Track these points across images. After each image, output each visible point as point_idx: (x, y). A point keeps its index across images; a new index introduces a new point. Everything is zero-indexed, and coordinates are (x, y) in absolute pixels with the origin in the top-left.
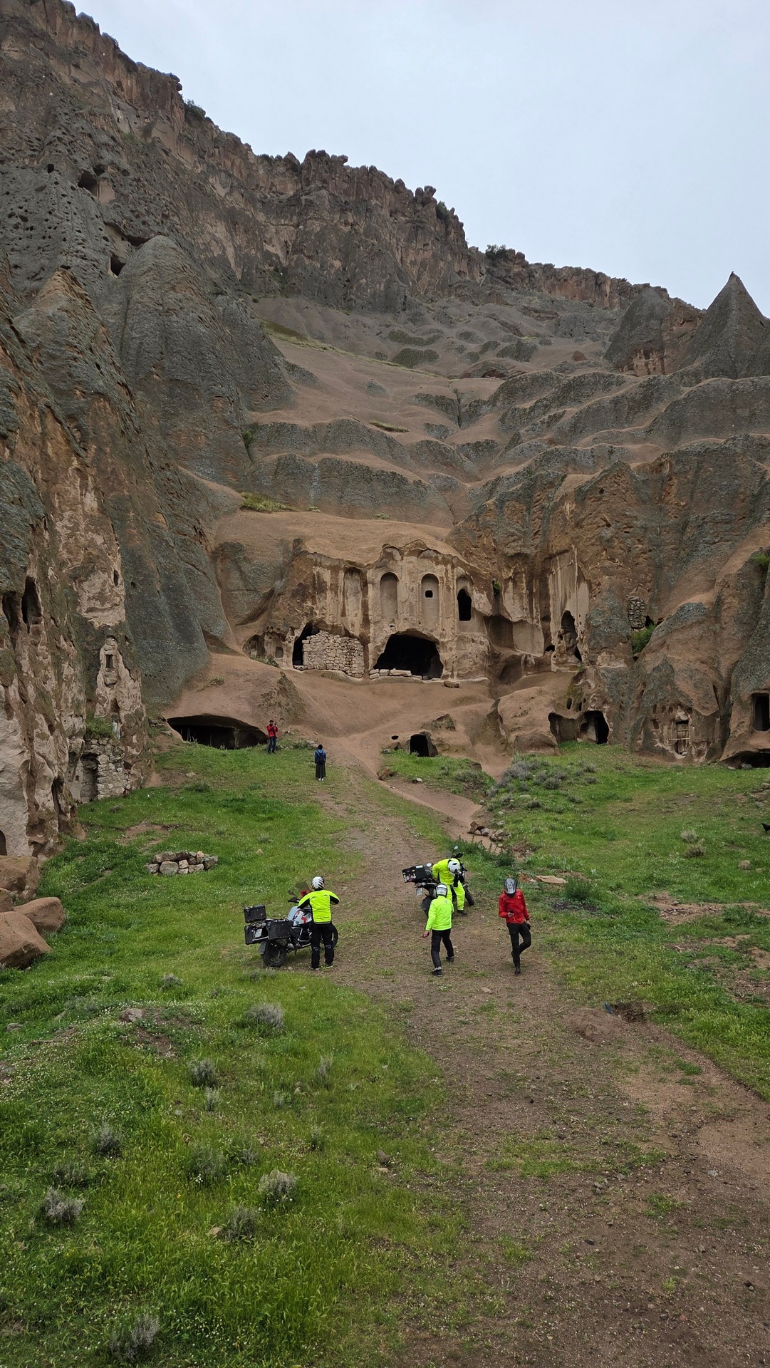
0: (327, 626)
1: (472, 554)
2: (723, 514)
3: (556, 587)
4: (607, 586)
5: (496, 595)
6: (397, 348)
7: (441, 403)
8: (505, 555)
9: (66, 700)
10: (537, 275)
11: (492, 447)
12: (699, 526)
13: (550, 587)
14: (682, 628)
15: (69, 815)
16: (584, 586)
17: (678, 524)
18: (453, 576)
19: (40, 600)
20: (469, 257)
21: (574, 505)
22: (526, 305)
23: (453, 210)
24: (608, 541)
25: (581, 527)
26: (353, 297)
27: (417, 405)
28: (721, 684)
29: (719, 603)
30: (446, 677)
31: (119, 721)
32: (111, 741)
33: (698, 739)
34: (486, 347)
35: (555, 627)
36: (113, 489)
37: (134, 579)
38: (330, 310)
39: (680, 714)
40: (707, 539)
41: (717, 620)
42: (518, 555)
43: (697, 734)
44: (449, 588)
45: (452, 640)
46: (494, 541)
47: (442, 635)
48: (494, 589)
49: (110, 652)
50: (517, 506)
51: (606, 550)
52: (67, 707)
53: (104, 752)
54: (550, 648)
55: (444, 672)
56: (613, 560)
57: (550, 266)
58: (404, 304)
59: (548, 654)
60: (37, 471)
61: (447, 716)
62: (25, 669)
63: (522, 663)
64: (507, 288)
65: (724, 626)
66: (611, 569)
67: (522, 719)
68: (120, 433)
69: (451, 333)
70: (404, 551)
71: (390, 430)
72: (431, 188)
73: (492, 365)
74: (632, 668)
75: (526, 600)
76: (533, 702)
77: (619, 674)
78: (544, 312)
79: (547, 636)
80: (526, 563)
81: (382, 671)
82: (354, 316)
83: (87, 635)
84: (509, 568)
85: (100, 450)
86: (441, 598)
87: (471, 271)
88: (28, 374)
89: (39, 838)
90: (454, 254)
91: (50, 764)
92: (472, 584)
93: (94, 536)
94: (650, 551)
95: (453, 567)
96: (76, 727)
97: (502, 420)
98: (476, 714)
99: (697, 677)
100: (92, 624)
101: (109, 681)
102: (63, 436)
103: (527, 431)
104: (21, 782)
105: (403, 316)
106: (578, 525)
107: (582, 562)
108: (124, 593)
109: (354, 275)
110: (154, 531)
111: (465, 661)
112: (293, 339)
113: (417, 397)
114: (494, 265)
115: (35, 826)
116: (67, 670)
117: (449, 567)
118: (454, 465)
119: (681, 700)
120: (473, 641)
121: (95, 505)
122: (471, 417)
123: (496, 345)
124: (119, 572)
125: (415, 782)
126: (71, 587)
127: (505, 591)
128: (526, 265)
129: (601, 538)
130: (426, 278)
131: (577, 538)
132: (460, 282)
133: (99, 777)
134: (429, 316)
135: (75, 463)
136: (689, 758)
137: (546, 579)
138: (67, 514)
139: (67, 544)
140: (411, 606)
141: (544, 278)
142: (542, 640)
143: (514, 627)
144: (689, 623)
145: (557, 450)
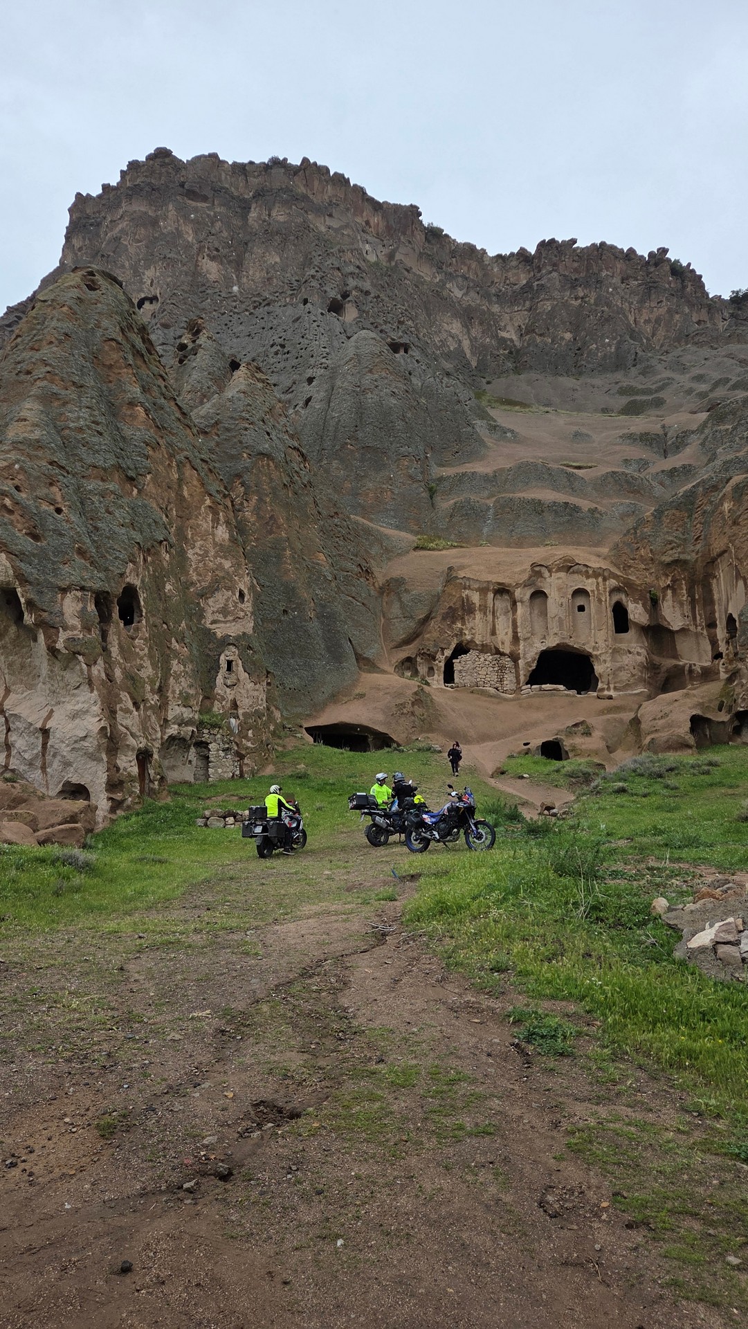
0: (477, 645)
1: (630, 567)
3: (719, 592)
5: (654, 604)
6: (624, 400)
7: (645, 439)
8: (661, 563)
9: (174, 692)
11: (689, 471)
13: (716, 592)
15: (156, 783)
16: (741, 583)
18: (605, 588)
19: (142, 603)
20: (709, 305)
21: (732, 503)
23: (689, 265)
25: (738, 524)
26: (583, 362)
27: (621, 444)
30: (603, 690)
31: (237, 717)
32: (221, 731)
34: (716, 385)
35: (721, 633)
37: (286, 607)
38: (560, 379)
42: (676, 562)
44: (600, 601)
45: (606, 652)
46: (651, 550)
47: (594, 648)
48: (651, 599)
49: (230, 658)
50: (678, 514)
52: (174, 697)
53: (215, 741)
54: (718, 656)
55: (600, 685)
58: (635, 360)
59: (716, 662)
60: (171, 509)
61: (582, 723)
62: (114, 655)
63: (686, 673)
67: (660, 722)
68: (282, 485)
69: (684, 380)
70: (552, 569)
71: (579, 468)
72: (664, 248)
73: (717, 399)
75: (687, 608)
76: (676, 704)
79: (714, 643)
80: (685, 569)
81: (534, 687)
82: (583, 379)
83: (209, 643)
84: (667, 576)
86: (593, 611)
87: (711, 319)
88: (173, 435)
89: (118, 796)
90: (692, 305)
91: (133, 735)
92: (627, 595)
93: (223, 561)
95: (605, 579)
96: (185, 716)
97: (703, 444)
98: (621, 721)
100: (215, 634)
101: (229, 682)
102: (199, 481)
103: (724, 449)
104: (99, 746)
105: (634, 371)
106: (735, 523)
107: (738, 559)
108: (250, 609)
109: (585, 343)
110: (314, 568)
111: (622, 674)
112: (517, 408)
113: (621, 437)
114: (739, 309)
115: (114, 785)
116: (176, 666)
117: (600, 579)
118: (642, 492)
120: (630, 653)
121: (227, 536)
122: (678, 448)
123: (727, 380)
124: (246, 591)
125: (522, 777)
126: (199, 603)
127: (663, 599)
130: (661, 332)
131: (734, 536)
132: (698, 330)
133: (210, 762)
134: (659, 367)
135: (208, 502)
137: (710, 585)
138: (198, 544)
139: (197, 568)
140: (560, 621)
142: (709, 648)
143: (676, 636)
145: (737, 457)
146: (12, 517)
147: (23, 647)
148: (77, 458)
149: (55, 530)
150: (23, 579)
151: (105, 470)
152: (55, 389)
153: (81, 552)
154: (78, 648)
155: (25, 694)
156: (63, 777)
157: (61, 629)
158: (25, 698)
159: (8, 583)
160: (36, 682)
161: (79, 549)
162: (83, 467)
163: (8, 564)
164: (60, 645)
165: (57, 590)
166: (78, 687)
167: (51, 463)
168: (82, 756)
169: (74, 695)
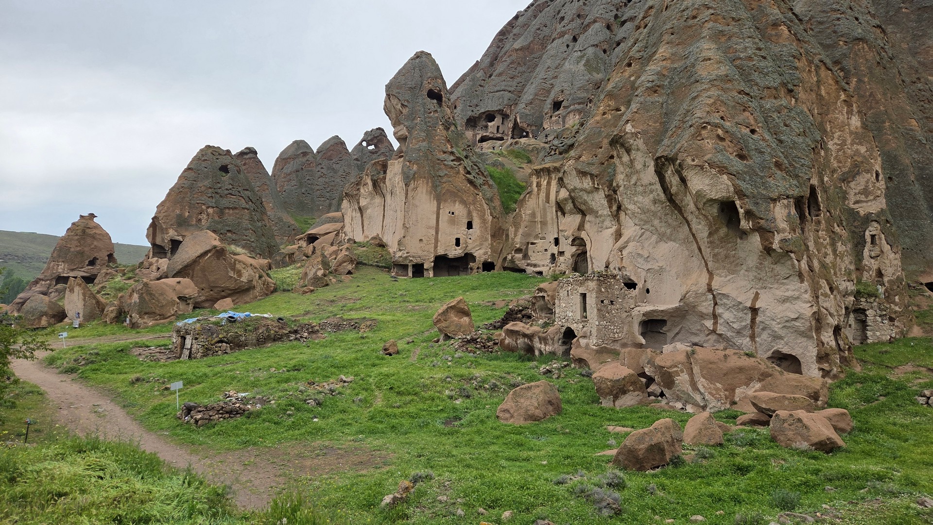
9: (840, 270)
15: (846, 352)
19: (820, 199)
31: (883, 284)
32: (877, 300)
36: (871, 108)
37: (891, 174)
49: (873, 233)
52: (841, 274)
53: (872, 308)
60: (814, 109)
62: (811, 248)
68: (876, 64)
83: (854, 221)
85: (860, 81)
88: (805, 42)
89: (826, 366)
91: (831, 315)
93: (859, 147)
96: (849, 288)
100: (858, 212)
101: (873, 254)
102: (833, 79)
104: (811, 326)
108: (884, 187)
110: (908, 134)
115: (822, 357)
116: (840, 247)
121: (859, 124)
124: (880, 171)
126: (841, 187)
133: (868, 326)
135: (843, 97)
138: (836, 135)
139: (836, 156)
146: (723, 143)
147: (730, 243)
148: (753, 83)
149: (756, 149)
150: (741, 194)
151: (776, 89)
152: (720, 27)
153: (778, 165)
154: (791, 248)
155: (729, 278)
156: (773, 347)
157: (776, 233)
158: (729, 281)
159: (728, 198)
160: (738, 268)
161: (776, 162)
162: (759, 90)
163: (730, 184)
164: (775, 246)
165: (769, 200)
166: (788, 277)
167: (739, 93)
168: (792, 333)
169: (782, 284)
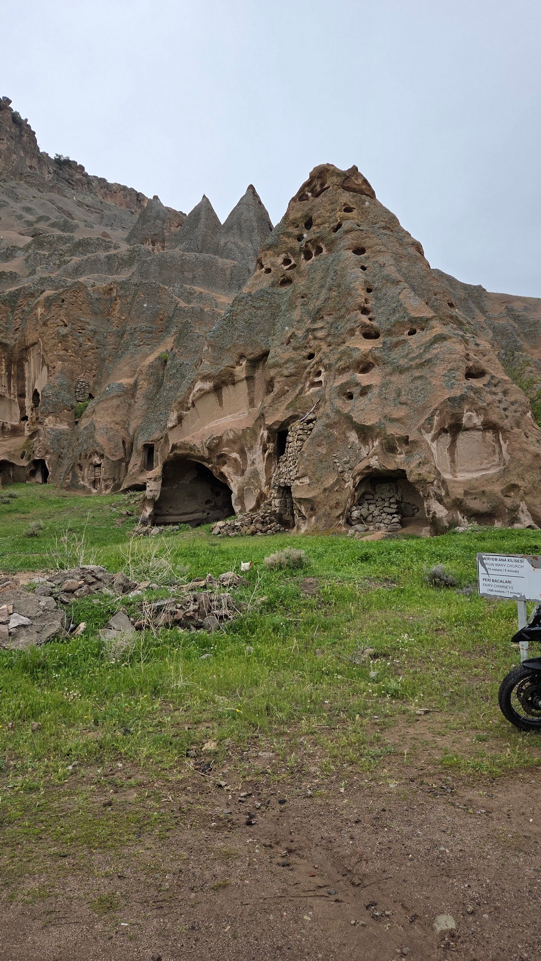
2: (147, 327)
3: (30, 372)
4: (60, 369)
10: (94, 184)
11: (14, 277)
12: (131, 334)
13: (26, 372)
14: (106, 400)
16: (45, 368)
17: (119, 332)
20: (39, 158)
21: (43, 309)
22: (81, 200)
23: (26, 120)
24: (63, 336)
25: (47, 326)
28: (128, 440)
29: (136, 384)
33: (107, 476)
34: (40, 219)
35: (28, 402)
39: (96, 460)
40: (135, 342)
41: (133, 396)
43: (105, 473)
51: (61, 342)
54: (25, 418)
56: (67, 351)
57: (104, 180)
59: (23, 422)
64: (69, 187)
65: (136, 400)
66: (64, 357)
69: (17, 207)
72: (8, 99)
73: (40, 230)
74: (73, 430)
75: (4, 380)
77: (62, 433)
78: (94, 208)
79: (22, 409)
80: (5, 351)
87: (40, 168)
90: (26, 152)
94: (97, 348)
97: (26, 260)
99: (111, 433)
103: (41, 268)
106: (45, 324)
107: (44, 351)
114: (60, 169)
119: (97, 449)
123: (48, 219)
128: (86, 175)
129: (59, 333)
131: (43, 333)
132: (29, 173)
136: (100, 492)
137: (23, 366)
141: (99, 187)
142: (19, 412)
144: (111, 396)
